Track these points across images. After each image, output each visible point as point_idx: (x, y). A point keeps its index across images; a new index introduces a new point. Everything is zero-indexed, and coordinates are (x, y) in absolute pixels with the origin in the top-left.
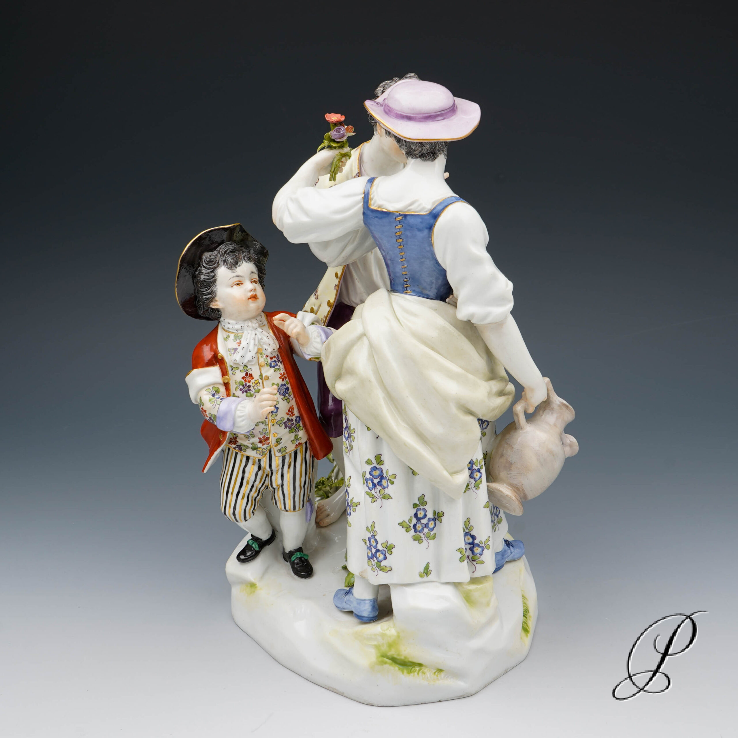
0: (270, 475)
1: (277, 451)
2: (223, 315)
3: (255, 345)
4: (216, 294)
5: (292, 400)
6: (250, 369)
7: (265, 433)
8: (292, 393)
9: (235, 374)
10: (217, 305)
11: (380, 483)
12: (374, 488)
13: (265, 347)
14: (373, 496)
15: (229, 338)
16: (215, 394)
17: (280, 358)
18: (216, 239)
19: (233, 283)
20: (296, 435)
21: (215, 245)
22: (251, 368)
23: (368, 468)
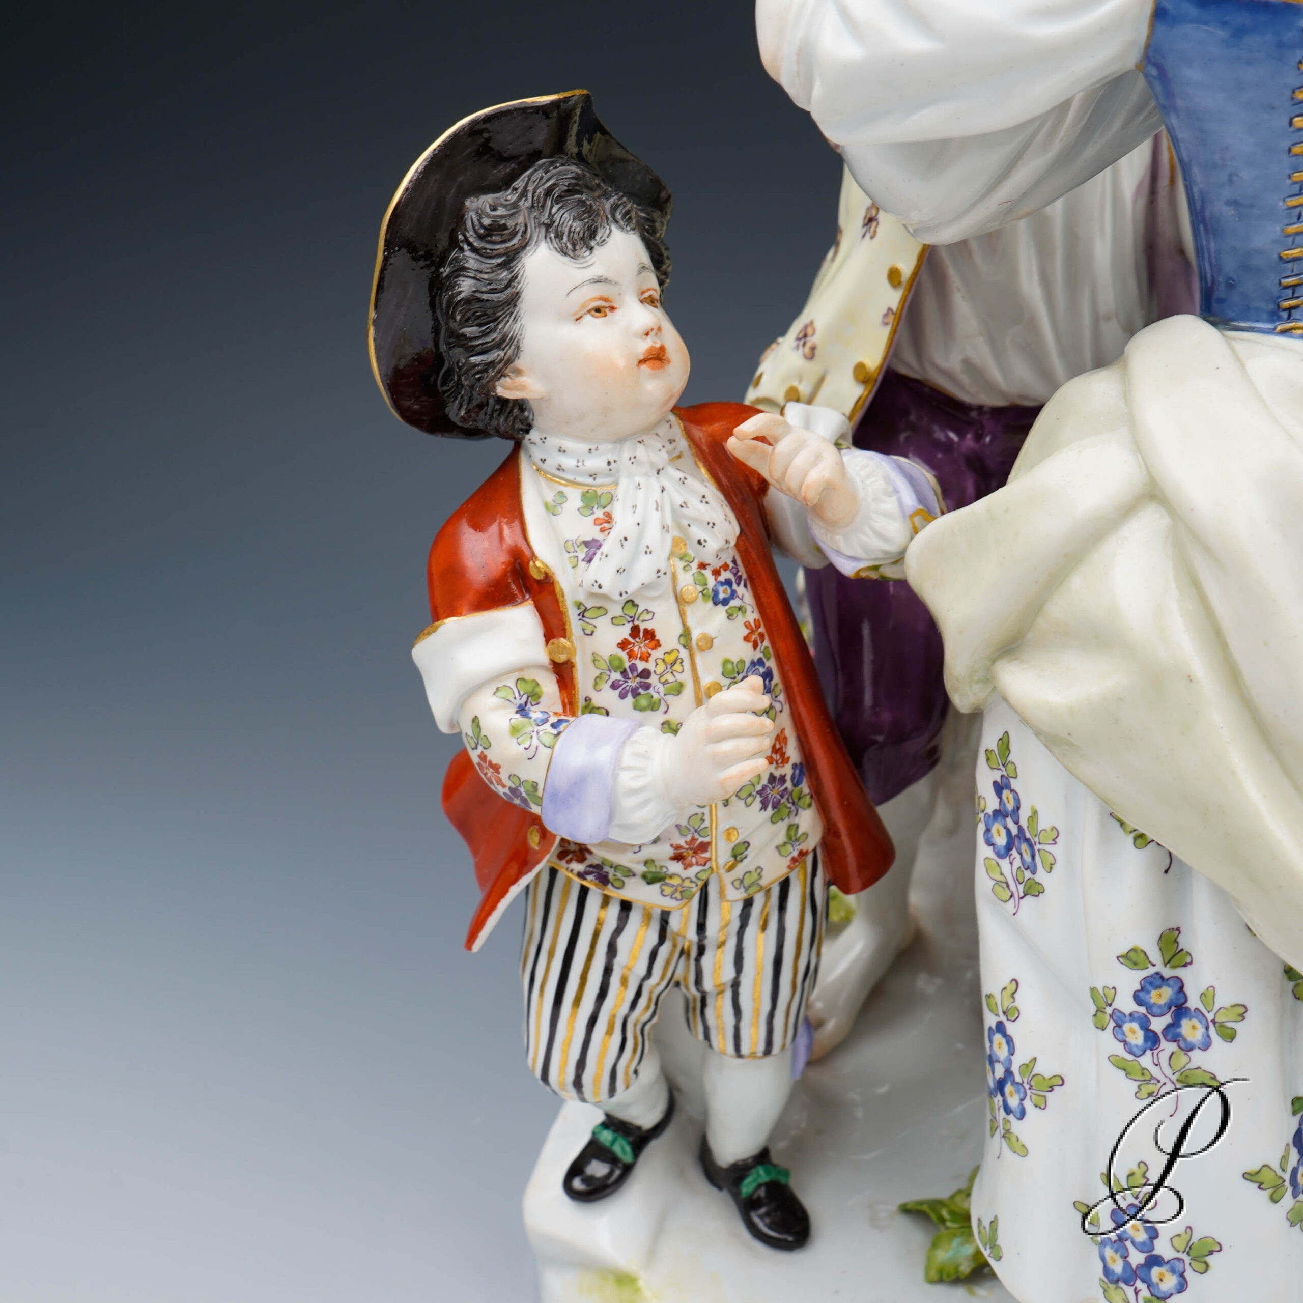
0: (694, 953)
1: (732, 883)
2: (538, 422)
3: (664, 528)
4: (518, 347)
5: (781, 711)
6: (647, 611)
7: (696, 831)
8: (780, 686)
9: (593, 632)
10: (522, 388)
11: (1172, 1030)
12: (1151, 1050)
13: (697, 532)
14: (1143, 1074)
15: (564, 505)
16: (526, 703)
17: (742, 572)
18: (510, 146)
19: (583, 306)
20: (790, 827)
21: (508, 170)
22: (650, 610)
23: (1129, 981)
